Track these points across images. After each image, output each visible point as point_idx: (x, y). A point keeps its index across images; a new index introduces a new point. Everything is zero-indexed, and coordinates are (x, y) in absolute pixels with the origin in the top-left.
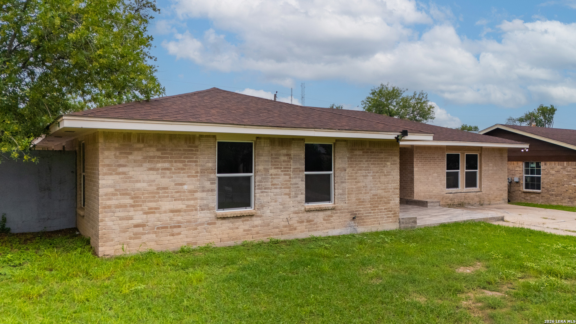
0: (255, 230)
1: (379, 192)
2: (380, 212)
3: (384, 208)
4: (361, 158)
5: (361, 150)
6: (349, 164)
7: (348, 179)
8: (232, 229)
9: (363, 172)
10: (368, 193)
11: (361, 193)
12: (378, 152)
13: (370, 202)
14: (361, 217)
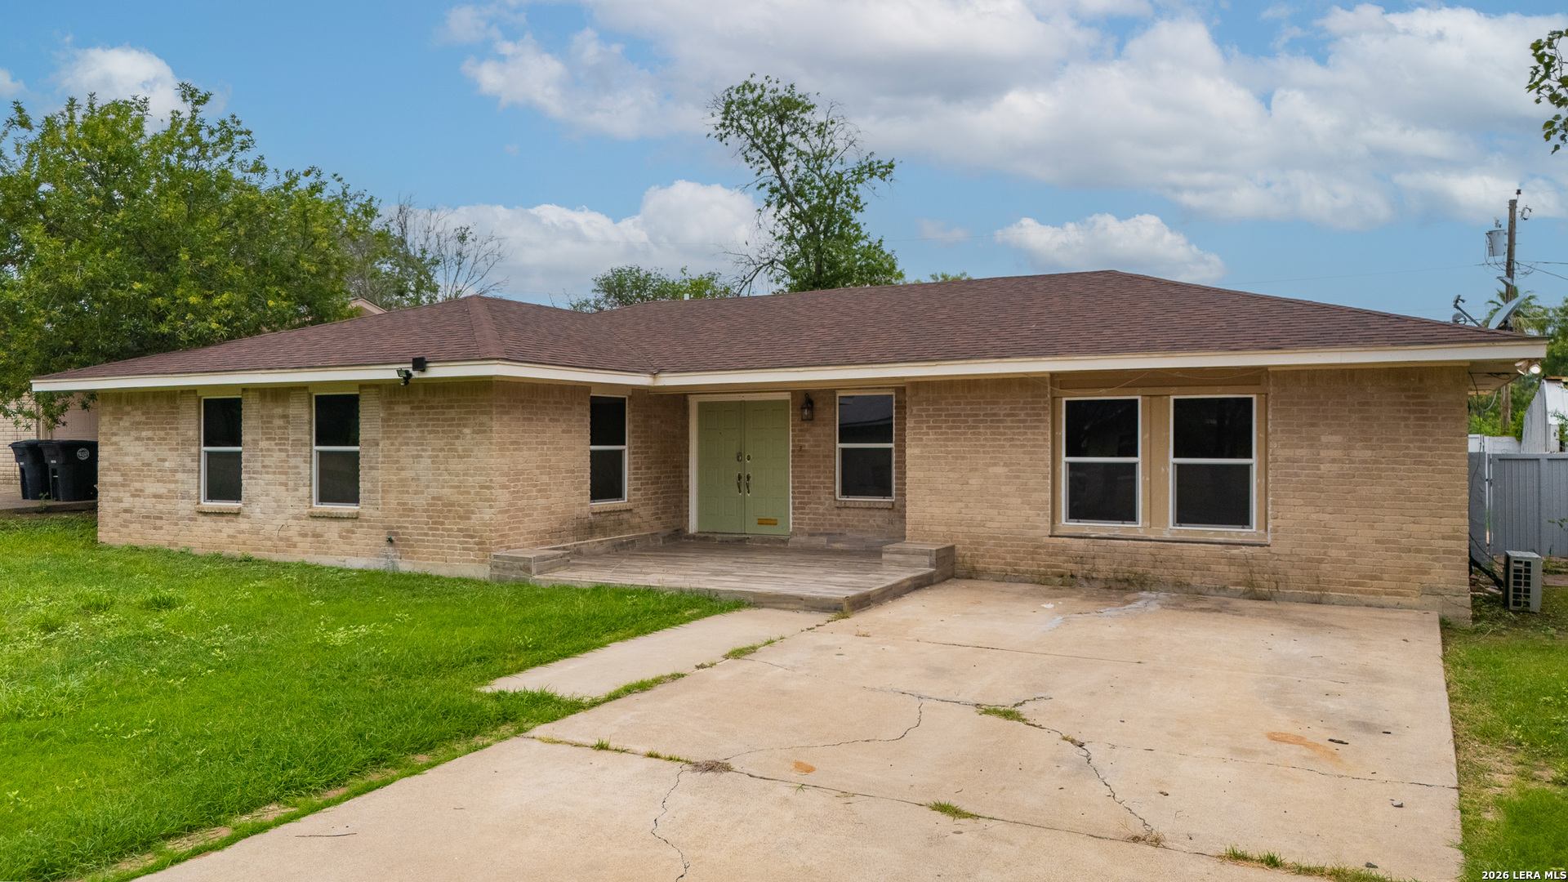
0: (240, 538)
1: (447, 491)
2: (449, 536)
3: (455, 527)
4: (407, 420)
5: (406, 403)
6: (384, 433)
7: (383, 463)
8: (214, 531)
9: (413, 450)
10: (422, 492)
11: (408, 492)
12: (442, 407)
13: (426, 511)
14: (408, 540)
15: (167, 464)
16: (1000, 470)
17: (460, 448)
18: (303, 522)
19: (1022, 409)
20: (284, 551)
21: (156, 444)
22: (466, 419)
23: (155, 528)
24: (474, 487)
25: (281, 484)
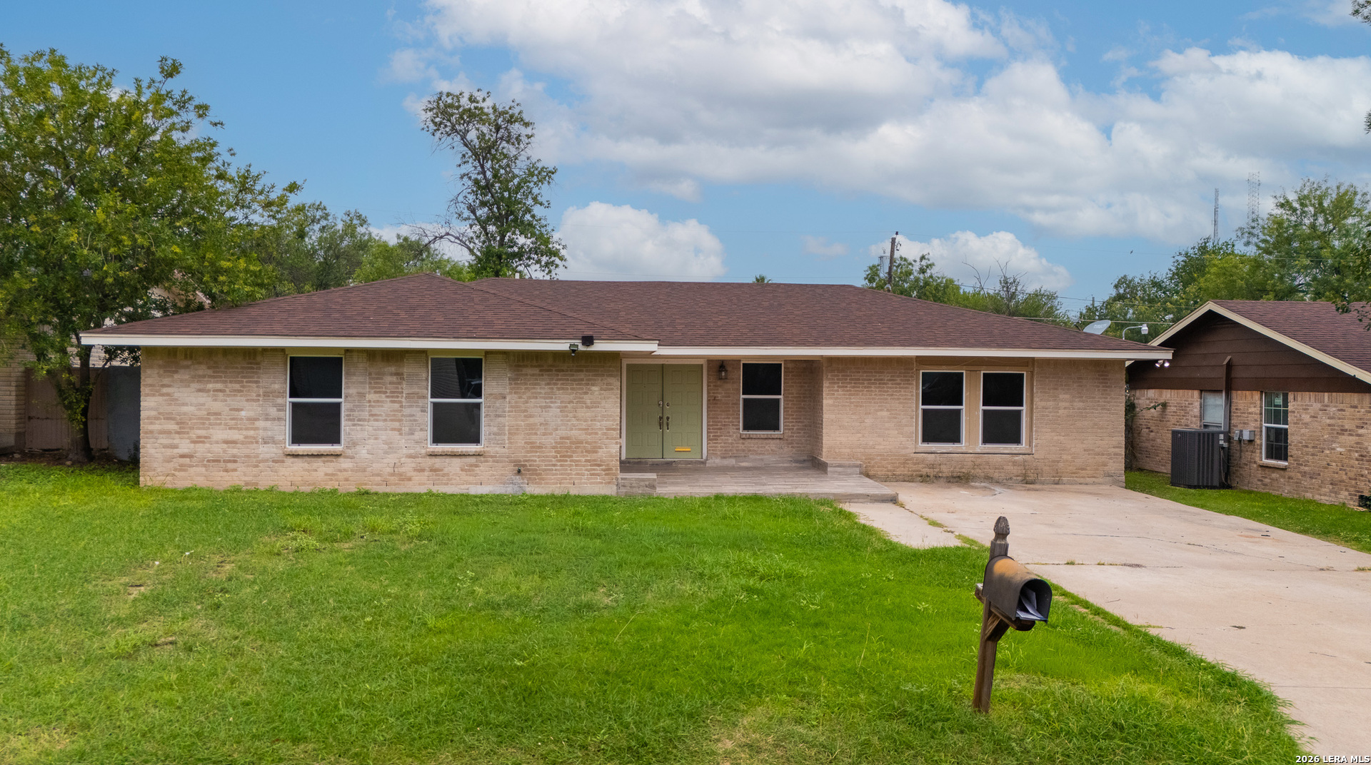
0: (341, 476)
1: (574, 433)
2: (576, 465)
3: (584, 459)
4: (537, 379)
5: (535, 366)
6: (511, 389)
7: (509, 412)
8: (308, 471)
9: (542, 402)
10: (551, 434)
11: (536, 434)
12: (571, 371)
13: (553, 448)
14: (536, 470)
15: (243, 413)
16: (885, 414)
17: (588, 401)
18: (420, 460)
19: (898, 377)
20: (396, 484)
21: (228, 396)
22: (595, 380)
23: (227, 471)
24: (601, 429)
25: (393, 429)
